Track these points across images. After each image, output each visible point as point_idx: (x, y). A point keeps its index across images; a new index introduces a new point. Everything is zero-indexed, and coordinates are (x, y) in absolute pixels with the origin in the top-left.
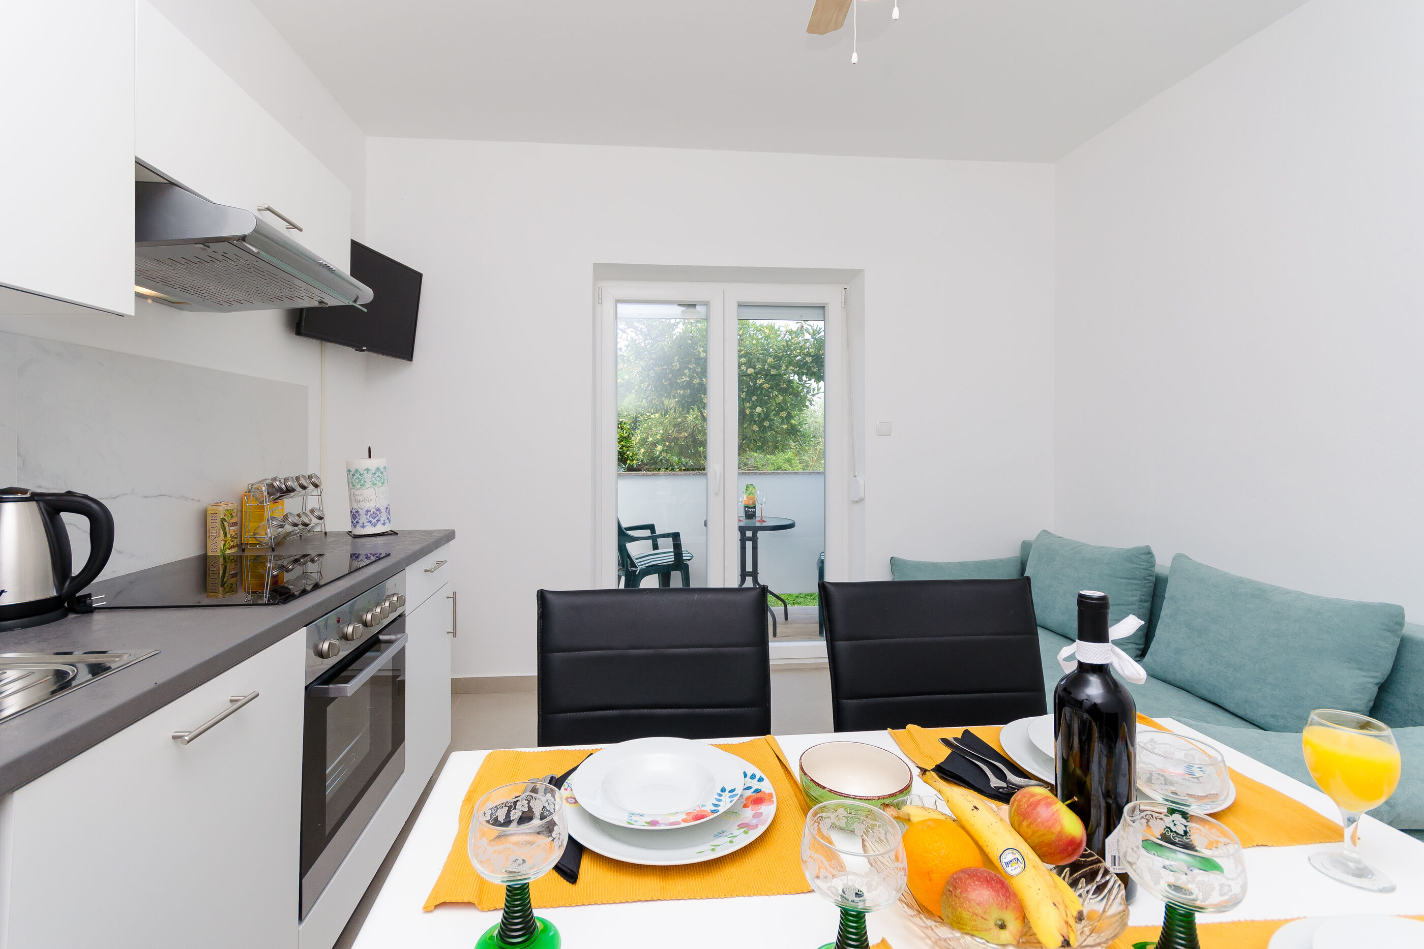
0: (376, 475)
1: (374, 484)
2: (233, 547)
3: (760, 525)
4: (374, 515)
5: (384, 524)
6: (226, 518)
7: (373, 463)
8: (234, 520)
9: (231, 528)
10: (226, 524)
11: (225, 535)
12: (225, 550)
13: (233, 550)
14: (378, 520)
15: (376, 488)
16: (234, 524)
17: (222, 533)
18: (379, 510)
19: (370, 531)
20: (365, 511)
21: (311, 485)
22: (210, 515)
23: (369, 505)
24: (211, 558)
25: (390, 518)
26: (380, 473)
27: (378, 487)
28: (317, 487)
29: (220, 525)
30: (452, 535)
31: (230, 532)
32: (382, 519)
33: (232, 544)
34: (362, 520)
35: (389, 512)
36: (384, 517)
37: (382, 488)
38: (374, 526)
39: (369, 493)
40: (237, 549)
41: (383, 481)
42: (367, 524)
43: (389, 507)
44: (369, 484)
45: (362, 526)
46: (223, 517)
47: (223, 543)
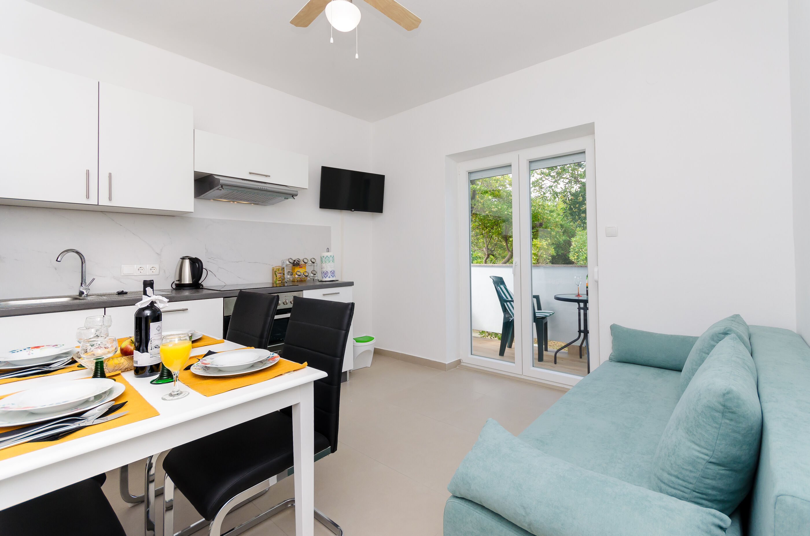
0: (326, 259)
1: (326, 262)
3: (577, 299)
4: (326, 274)
5: (329, 277)
6: (277, 271)
7: (328, 254)
8: (280, 272)
10: (276, 273)
11: (276, 277)
12: (276, 281)
13: (279, 282)
14: (327, 276)
15: (326, 264)
17: (275, 276)
18: (327, 272)
19: (324, 279)
20: (324, 272)
21: (311, 262)
22: (273, 270)
23: (324, 270)
24: (273, 283)
25: (333, 275)
26: (328, 258)
27: (327, 263)
28: (313, 263)
29: (274, 273)
30: (351, 284)
31: (279, 275)
32: (328, 276)
33: (279, 280)
34: (323, 276)
35: (333, 273)
36: (329, 275)
37: (329, 264)
38: (326, 278)
39: (324, 265)
40: (281, 282)
41: (329, 261)
42: (324, 277)
43: (333, 271)
44: (324, 262)
45: (323, 278)
46: (275, 270)
47: (275, 279)
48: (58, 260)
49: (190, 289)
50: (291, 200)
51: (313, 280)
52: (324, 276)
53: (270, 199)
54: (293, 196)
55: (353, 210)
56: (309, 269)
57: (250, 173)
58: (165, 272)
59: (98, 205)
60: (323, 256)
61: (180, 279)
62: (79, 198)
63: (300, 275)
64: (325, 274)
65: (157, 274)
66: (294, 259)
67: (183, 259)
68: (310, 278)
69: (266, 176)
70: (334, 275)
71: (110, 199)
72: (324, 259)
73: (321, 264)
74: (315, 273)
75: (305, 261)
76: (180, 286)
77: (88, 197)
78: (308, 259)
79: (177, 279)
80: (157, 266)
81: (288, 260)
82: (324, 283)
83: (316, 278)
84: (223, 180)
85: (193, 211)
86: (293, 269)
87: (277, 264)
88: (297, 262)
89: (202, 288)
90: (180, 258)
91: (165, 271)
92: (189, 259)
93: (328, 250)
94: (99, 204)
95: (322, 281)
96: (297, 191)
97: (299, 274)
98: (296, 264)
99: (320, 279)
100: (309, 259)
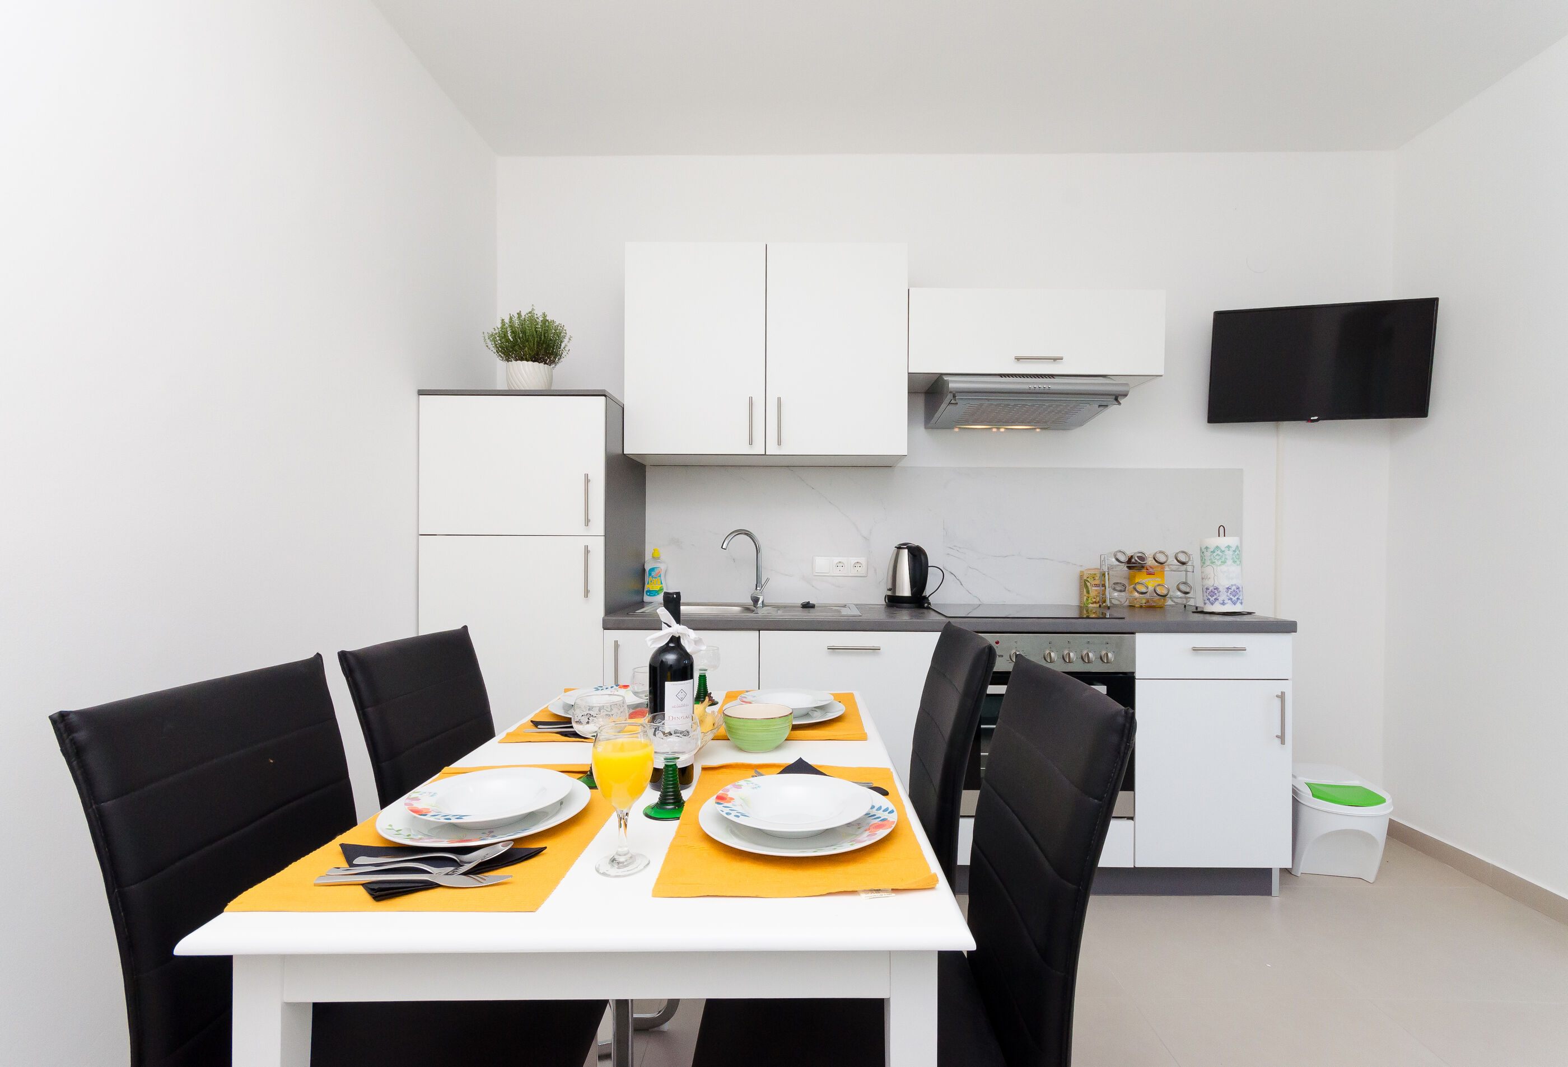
0: (1215, 554)
1: (1213, 563)
2: (1095, 602)
4: (1214, 594)
5: (1224, 603)
6: (1088, 579)
7: (1222, 542)
8: (1096, 582)
9: (1093, 588)
10: (1088, 584)
11: (1088, 593)
12: (1088, 605)
13: (1094, 605)
14: (1216, 599)
15: (1215, 567)
16: (1096, 585)
17: (1085, 590)
18: (1216, 589)
19: (1209, 608)
20: (1207, 589)
21: (1175, 561)
22: (1081, 577)
23: (1209, 583)
24: (1081, 608)
25: (1234, 599)
26: (1219, 552)
27: (1217, 566)
28: (1183, 563)
29: (1084, 584)
30: (1288, 627)
31: (1094, 591)
32: (1221, 599)
33: (1094, 600)
34: (1206, 598)
35: (1235, 593)
36: (1223, 596)
37: (1224, 568)
38: (1212, 604)
39: (1208, 570)
40: (1098, 605)
41: (1223, 559)
42: (1207, 602)
43: (1234, 588)
44: (1208, 563)
45: (1205, 604)
46: (1085, 578)
47: (1085, 598)
48: (723, 547)
49: (911, 608)
50: (1114, 408)
51: (1185, 606)
52: (1209, 599)
53: (1066, 413)
54: (1116, 397)
55: (1316, 418)
56: (1170, 580)
57: (1018, 359)
58: (876, 573)
59: (765, 455)
60: (1207, 548)
61: (893, 588)
62: (740, 447)
63: (1146, 593)
64: (1212, 593)
65: (864, 575)
66: (1129, 553)
67: (899, 548)
68: (1172, 601)
69: (1055, 359)
70: (1238, 599)
71: (779, 443)
72: (1207, 554)
73: (1202, 567)
74: (1188, 590)
75: (1161, 558)
76: (894, 601)
77: (751, 443)
78: (1168, 553)
79: (890, 586)
80: (863, 560)
81: (1115, 556)
82: (1208, 617)
83: (1192, 602)
84: (954, 384)
85: (906, 454)
86: (1131, 579)
87: (1090, 562)
88: (1136, 560)
89: (928, 608)
90: (896, 547)
91: (875, 570)
92: (908, 548)
93: (1222, 531)
94: (767, 454)
95: (1202, 612)
96: (1127, 384)
97: (1144, 590)
98: (1135, 564)
99: (1200, 604)
100: (1171, 552)
